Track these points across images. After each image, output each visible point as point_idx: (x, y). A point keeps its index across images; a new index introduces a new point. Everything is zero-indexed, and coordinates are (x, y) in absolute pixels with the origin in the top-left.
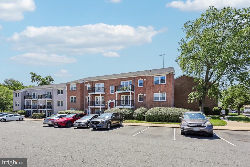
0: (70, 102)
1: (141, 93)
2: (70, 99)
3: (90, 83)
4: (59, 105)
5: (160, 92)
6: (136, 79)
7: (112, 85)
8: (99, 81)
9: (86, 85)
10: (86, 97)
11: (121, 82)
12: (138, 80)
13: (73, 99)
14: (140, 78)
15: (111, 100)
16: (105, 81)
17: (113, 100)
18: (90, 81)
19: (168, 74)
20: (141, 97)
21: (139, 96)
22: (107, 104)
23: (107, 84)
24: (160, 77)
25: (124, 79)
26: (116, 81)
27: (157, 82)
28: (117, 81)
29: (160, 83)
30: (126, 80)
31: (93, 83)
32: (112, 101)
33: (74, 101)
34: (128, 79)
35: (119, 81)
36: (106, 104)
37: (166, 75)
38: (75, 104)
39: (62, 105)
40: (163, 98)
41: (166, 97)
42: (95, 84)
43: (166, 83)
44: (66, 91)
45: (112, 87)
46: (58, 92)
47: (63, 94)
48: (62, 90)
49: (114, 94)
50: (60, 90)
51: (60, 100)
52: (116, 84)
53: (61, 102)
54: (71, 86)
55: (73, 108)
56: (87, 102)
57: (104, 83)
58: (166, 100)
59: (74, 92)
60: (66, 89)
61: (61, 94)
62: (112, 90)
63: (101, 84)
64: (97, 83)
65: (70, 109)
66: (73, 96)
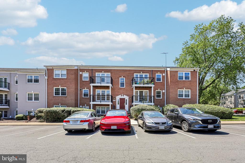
0: (54, 95)
1: (159, 89)
2: (54, 91)
3: (87, 70)
4: (30, 99)
5: (184, 88)
6: (154, 72)
7: (122, 76)
8: (102, 70)
9: (81, 73)
10: (81, 90)
11: (135, 74)
12: (156, 74)
13: (60, 92)
14: (159, 72)
15: (121, 96)
16: (112, 71)
17: (123, 96)
18: (88, 68)
19: (193, 70)
20: (159, 94)
21: (157, 92)
22: (115, 100)
24: (184, 73)
25: (139, 71)
26: (128, 72)
27: (181, 78)
29: (184, 79)
30: (141, 72)
31: (92, 71)
32: (122, 97)
33: (62, 95)
34: (144, 71)
35: (132, 72)
36: (113, 100)
37: (191, 71)
38: (64, 99)
39: (37, 99)
40: (187, 96)
41: (190, 94)
42: (96, 73)
43: (190, 80)
44: (46, 78)
45: (123, 79)
46: (27, 79)
47: (38, 82)
48: (36, 76)
49: (125, 88)
50: (32, 76)
51: (32, 92)
52: (128, 76)
53: (35, 94)
54: (56, 72)
55: (60, 104)
56: (83, 97)
57: (110, 73)
58: (190, 98)
59: (61, 80)
60: (46, 76)
61: (35, 82)
62: (122, 83)
63: (106, 74)
64: (99, 72)
65: (54, 106)
66: (60, 86)
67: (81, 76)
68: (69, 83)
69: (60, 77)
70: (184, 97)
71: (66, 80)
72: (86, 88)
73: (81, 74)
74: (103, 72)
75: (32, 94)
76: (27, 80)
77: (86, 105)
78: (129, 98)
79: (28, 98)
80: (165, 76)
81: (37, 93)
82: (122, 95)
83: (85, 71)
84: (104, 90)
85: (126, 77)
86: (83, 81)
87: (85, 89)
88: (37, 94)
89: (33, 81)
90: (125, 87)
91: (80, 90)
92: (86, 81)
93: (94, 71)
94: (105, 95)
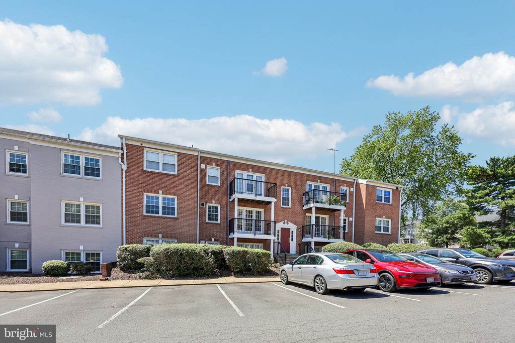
0: (145, 213)
1: (344, 215)
2: (145, 203)
3: (218, 162)
5: (383, 217)
6: (337, 184)
7: (286, 185)
8: (250, 166)
10: (203, 205)
11: (307, 182)
12: (341, 188)
13: (160, 205)
14: (345, 185)
15: (284, 223)
16: (268, 171)
17: (288, 224)
18: (219, 158)
19: (395, 188)
23: (272, 178)
24: (384, 191)
25: (314, 179)
26: (296, 178)
27: (380, 198)
28: (298, 178)
29: (383, 201)
30: (319, 181)
32: (286, 226)
33: (164, 213)
35: (304, 178)
38: (171, 223)
40: (387, 229)
41: (390, 226)
42: (236, 170)
43: (391, 203)
44: (125, 167)
45: (287, 191)
46: (63, 162)
47: (98, 175)
48: (92, 160)
49: (290, 208)
50: (78, 158)
51: (82, 199)
52: (297, 185)
53: (87, 207)
54: (148, 156)
55: (160, 236)
56: (207, 221)
57: (263, 176)
58: (390, 233)
59: (165, 178)
60: (123, 161)
61: (86, 174)
62: (285, 198)
63: (255, 176)
64: (242, 170)
65: (145, 240)
66: (161, 192)
67: (203, 172)
68: (183, 186)
69: (161, 170)
70: (382, 232)
71: (175, 179)
72: (214, 202)
73: (203, 169)
74: (251, 170)
75: (79, 206)
76: (62, 166)
77: (213, 239)
78: (298, 229)
79: (66, 215)
80: (353, 192)
81: (95, 204)
82: (286, 221)
83: (214, 164)
84: (251, 209)
85: (294, 186)
86: (208, 185)
87: (212, 203)
88: (93, 207)
89: (82, 170)
90: (290, 206)
91: (200, 206)
92: (214, 186)
93: (232, 167)
94: (252, 220)
